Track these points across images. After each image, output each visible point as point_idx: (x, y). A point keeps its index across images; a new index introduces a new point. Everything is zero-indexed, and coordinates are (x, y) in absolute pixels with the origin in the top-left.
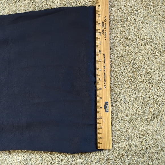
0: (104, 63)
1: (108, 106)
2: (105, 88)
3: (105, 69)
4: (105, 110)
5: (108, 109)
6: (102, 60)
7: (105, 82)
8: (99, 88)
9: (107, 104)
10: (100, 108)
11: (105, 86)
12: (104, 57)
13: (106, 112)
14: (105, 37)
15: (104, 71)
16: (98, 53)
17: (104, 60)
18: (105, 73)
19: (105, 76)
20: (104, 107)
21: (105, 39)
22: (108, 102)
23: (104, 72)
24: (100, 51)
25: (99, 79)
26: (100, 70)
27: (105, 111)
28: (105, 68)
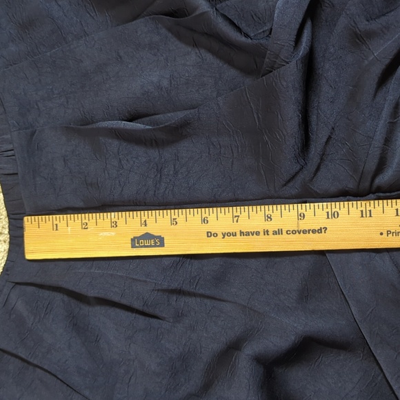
0: (294, 232)
1: (151, 246)
2: (209, 234)
3: (271, 233)
4: (139, 238)
5: (142, 247)
6: (304, 225)
7: (229, 234)
8: (207, 215)
9: (156, 243)
10: (143, 220)
11: (216, 235)
12: (314, 231)
13: (133, 240)
14: (389, 232)
15: (266, 233)
16: (329, 210)
17: (304, 232)
18: (258, 233)
19: (248, 234)
20: (147, 233)
21: (382, 234)
22: (162, 245)
23: (262, 233)
24: (335, 215)
25: (238, 214)
26: (269, 218)
27: (135, 238)
28: (275, 233)
